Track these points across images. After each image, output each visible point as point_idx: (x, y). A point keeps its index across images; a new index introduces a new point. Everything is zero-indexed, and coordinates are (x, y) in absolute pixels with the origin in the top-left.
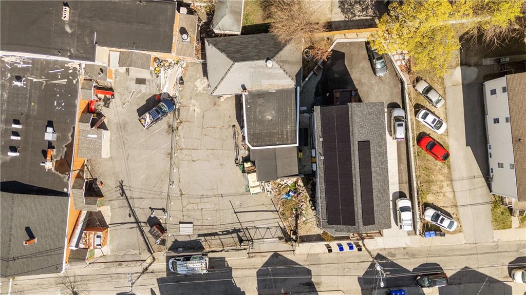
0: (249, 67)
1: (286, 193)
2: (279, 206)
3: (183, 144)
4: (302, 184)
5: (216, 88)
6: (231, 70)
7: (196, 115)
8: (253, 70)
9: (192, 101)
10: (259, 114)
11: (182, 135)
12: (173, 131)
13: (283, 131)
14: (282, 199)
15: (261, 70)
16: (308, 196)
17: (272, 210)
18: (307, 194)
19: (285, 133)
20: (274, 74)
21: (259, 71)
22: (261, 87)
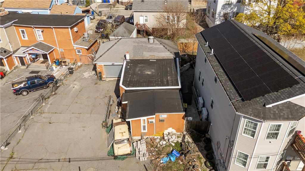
0: (133, 42)
3: (46, 109)
4: (190, 140)
5: (101, 56)
6: (118, 43)
7: (73, 90)
8: (136, 44)
9: (75, 82)
10: (139, 71)
11: (50, 102)
12: (42, 99)
13: (163, 80)
15: (144, 45)
16: (201, 156)
18: (199, 153)
19: (166, 81)
20: (155, 48)
21: (142, 45)
22: (142, 57)
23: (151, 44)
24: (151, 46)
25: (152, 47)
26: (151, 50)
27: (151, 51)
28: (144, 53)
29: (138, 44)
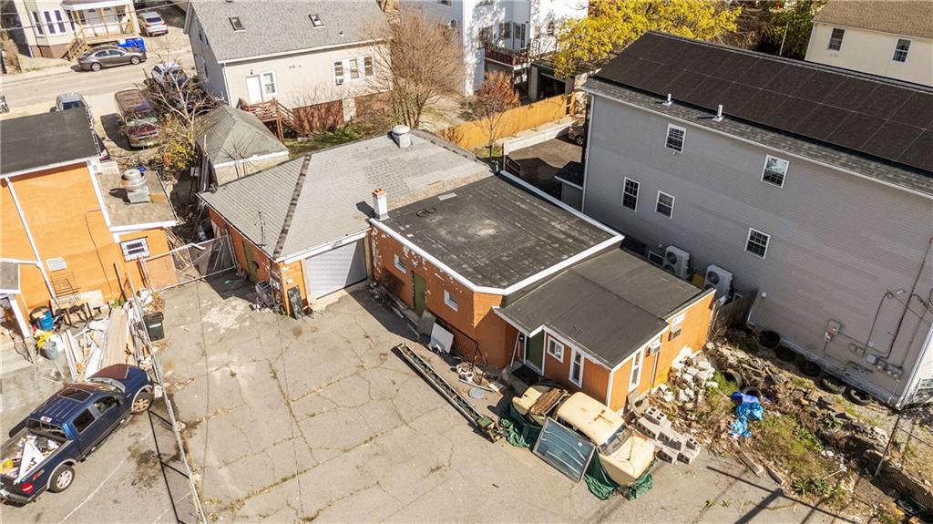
1: (734, 410)
2: (761, 469)
5: (284, 231)
6: (308, 172)
7: (243, 383)
8: (368, 162)
9: (211, 358)
10: (455, 236)
11: (212, 460)
12: (164, 465)
13: (551, 235)
14: (742, 440)
15: (391, 159)
17: (758, 501)
18: (788, 374)
19: (563, 236)
20: (426, 159)
21: (386, 160)
22: (413, 196)
23: (406, 149)
24: (411, 155)
25: (417, 159)
26: (420, 167)
27: (421, 172)
28: (409, 181)
29: (370, 159)
